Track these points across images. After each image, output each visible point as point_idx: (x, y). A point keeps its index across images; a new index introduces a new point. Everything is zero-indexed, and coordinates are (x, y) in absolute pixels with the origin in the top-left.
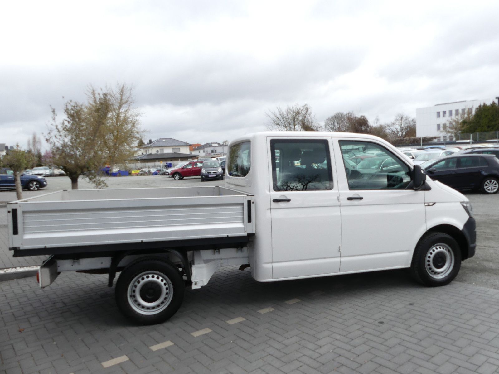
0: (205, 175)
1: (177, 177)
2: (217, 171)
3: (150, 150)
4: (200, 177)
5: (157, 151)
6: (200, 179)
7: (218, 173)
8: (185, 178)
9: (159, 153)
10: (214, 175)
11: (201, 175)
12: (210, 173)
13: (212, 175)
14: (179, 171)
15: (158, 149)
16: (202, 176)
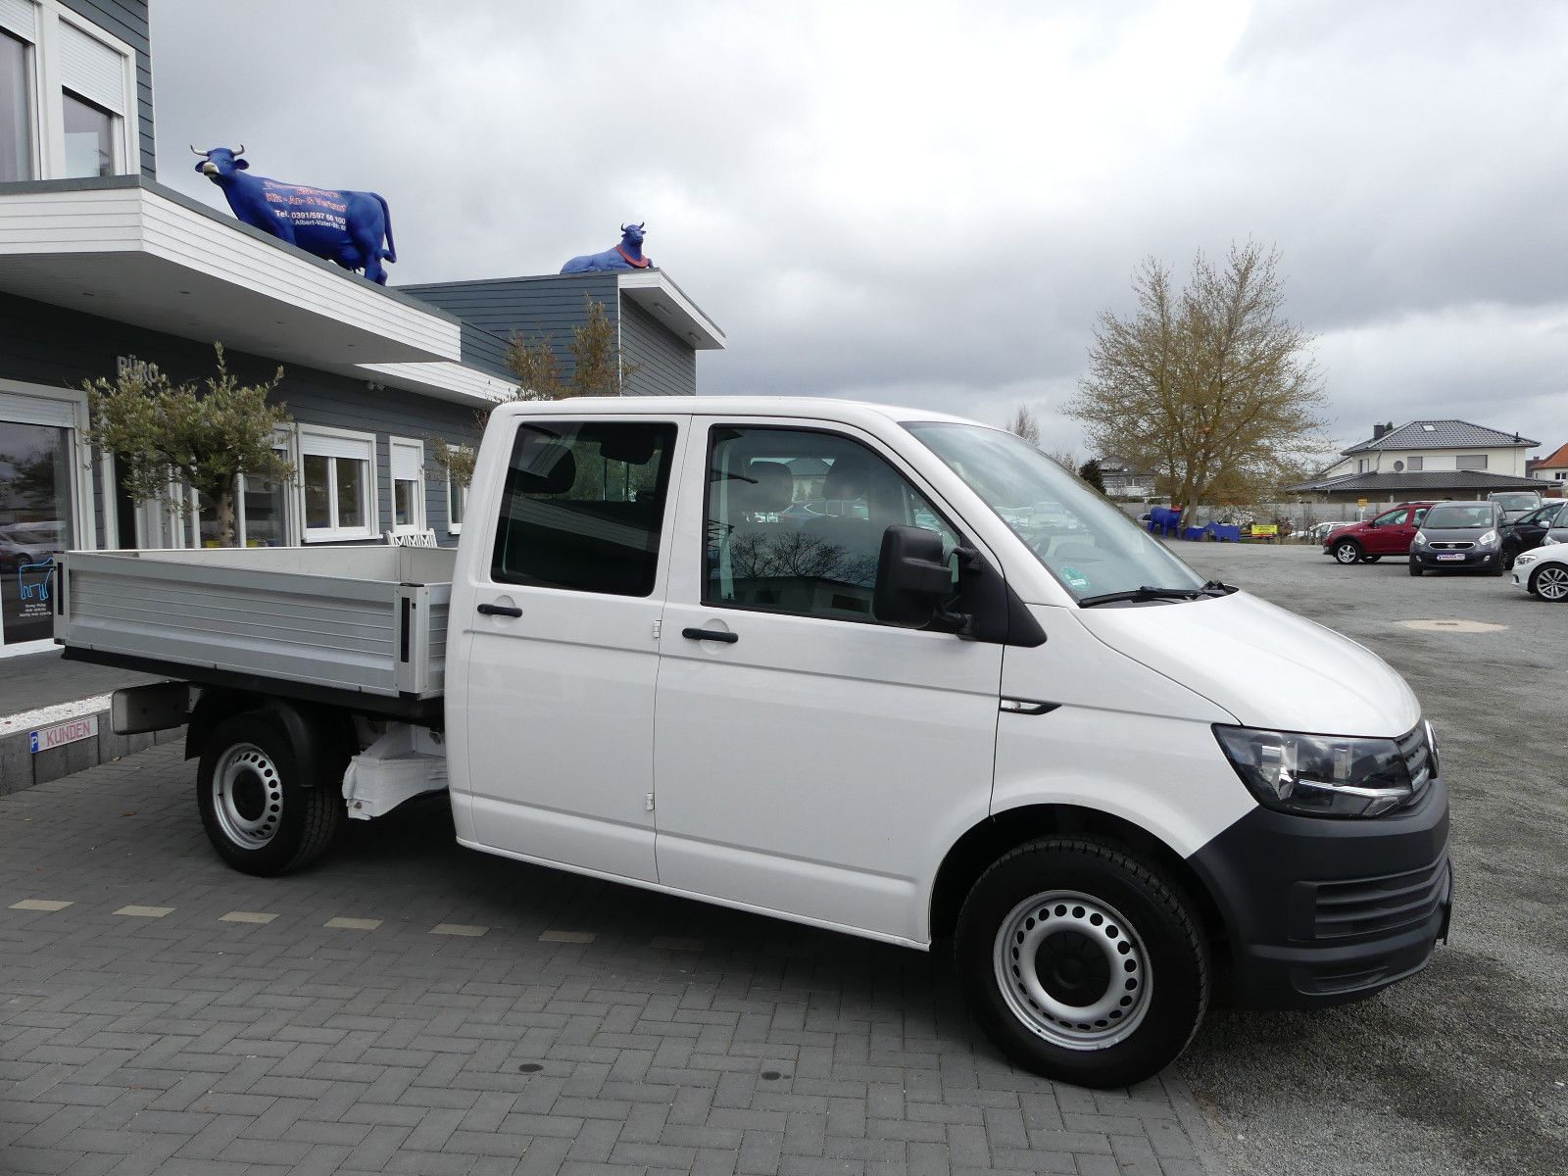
0: (1422, 555)
1: (1347, 554)
2: (1477, 540)
3: (1373, 459)
4: (1406, 559)
5: (1399, 465)
6: (1408, 567)
7: (1479, 549)
8: (1383, 559)
9: (1405, 470)
10: (1460, 557)
11: (1412, 550)
12: (1445, 546)
13: (1453, 553)
14: (1356, 534)
15: (1404, 458)
16: (1413, 556)
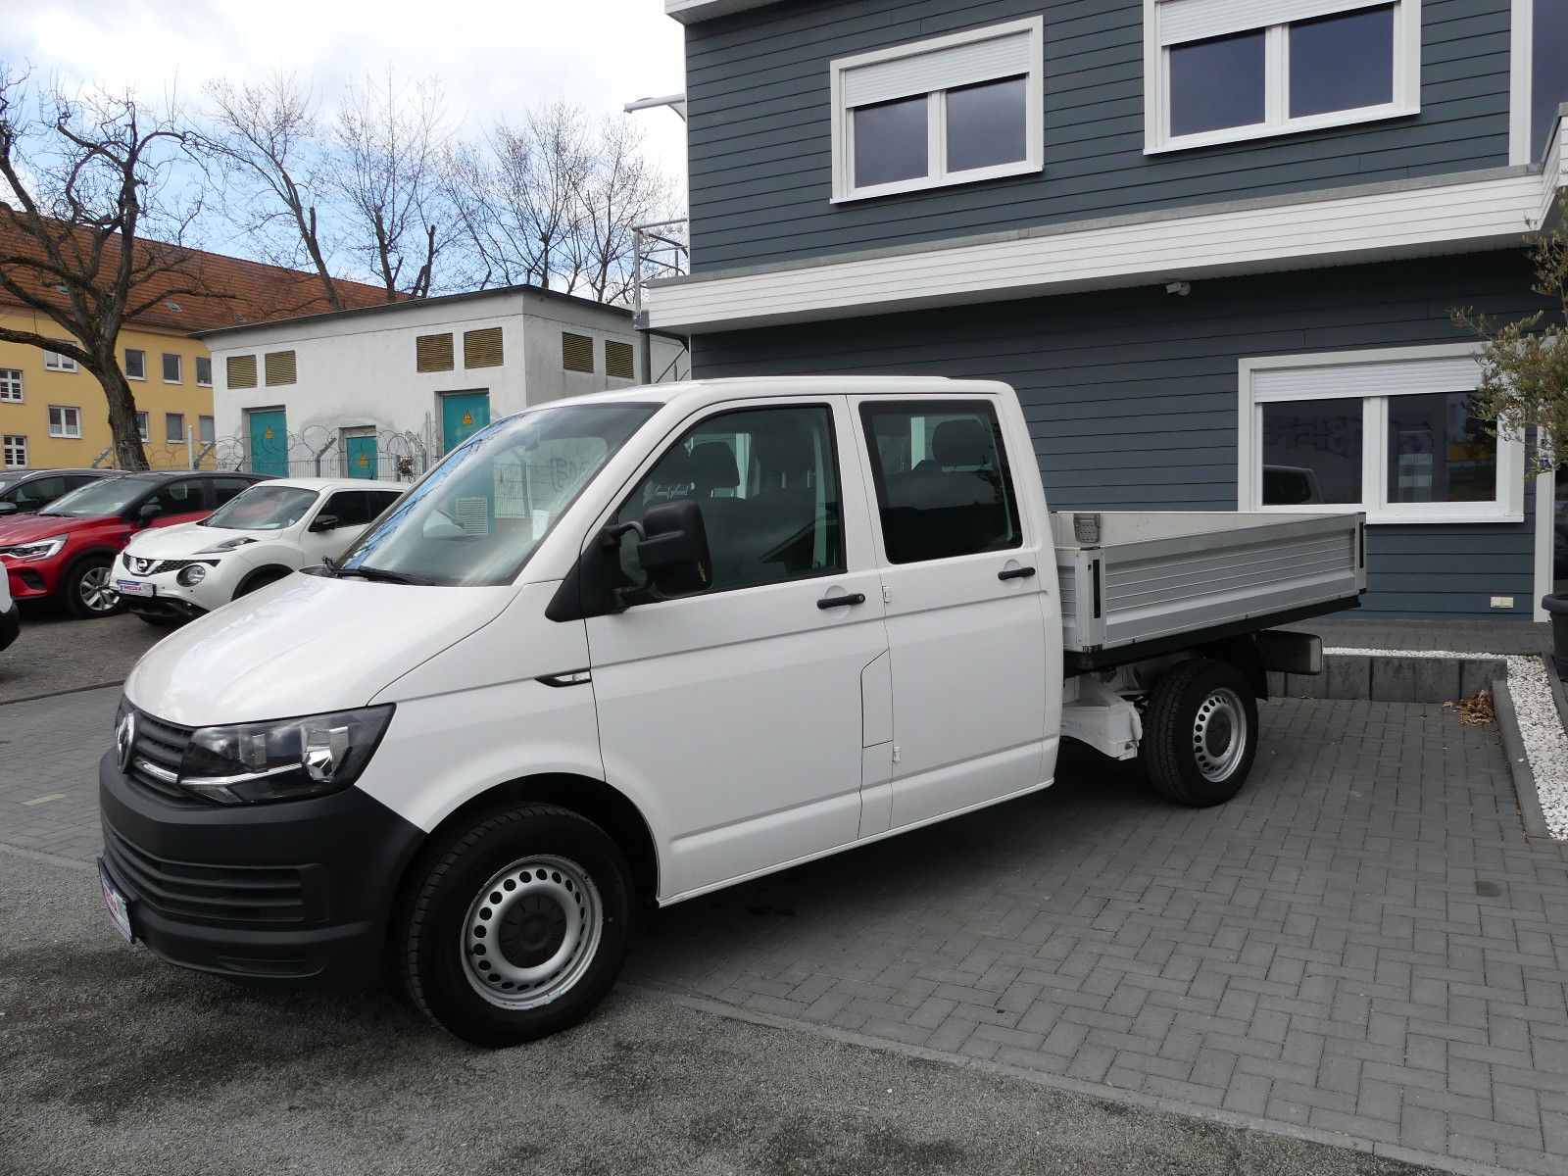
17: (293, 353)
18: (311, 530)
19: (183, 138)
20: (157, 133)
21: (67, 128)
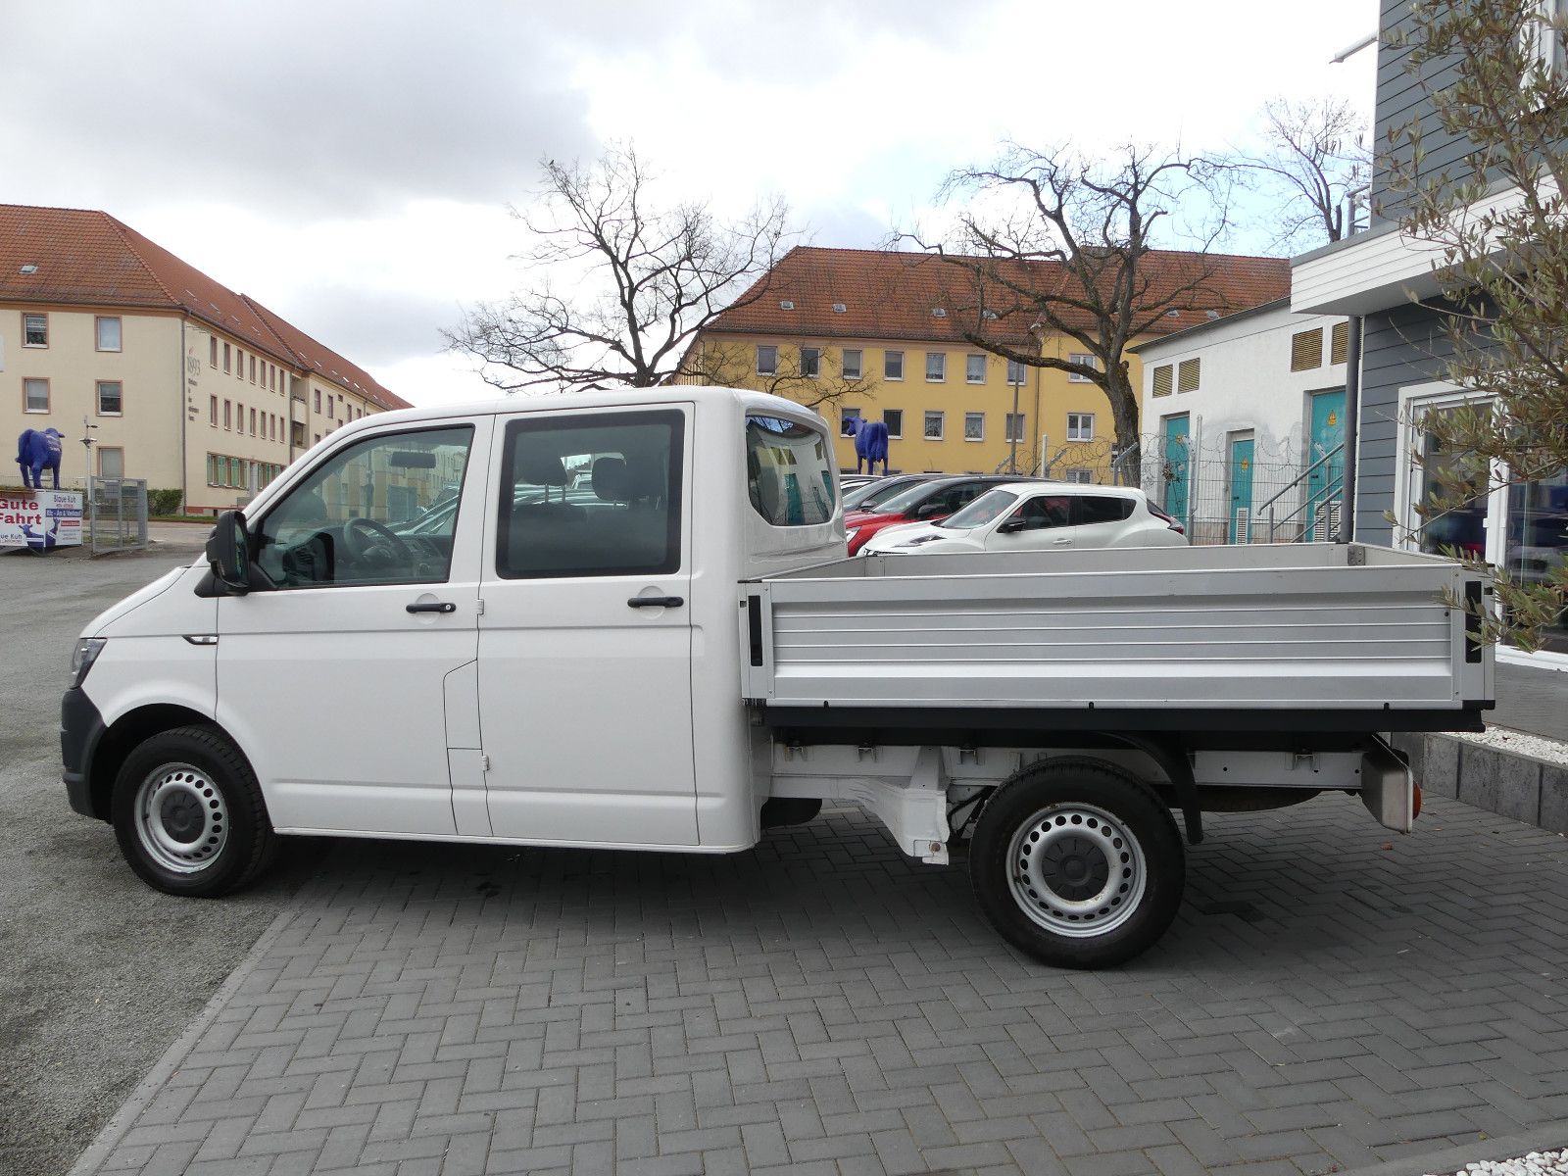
17: (1197, 361)
18: (999, 531)
19: (1188, 167)
20: (1163, 167)
21: (1088, 180)
